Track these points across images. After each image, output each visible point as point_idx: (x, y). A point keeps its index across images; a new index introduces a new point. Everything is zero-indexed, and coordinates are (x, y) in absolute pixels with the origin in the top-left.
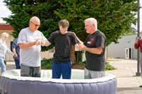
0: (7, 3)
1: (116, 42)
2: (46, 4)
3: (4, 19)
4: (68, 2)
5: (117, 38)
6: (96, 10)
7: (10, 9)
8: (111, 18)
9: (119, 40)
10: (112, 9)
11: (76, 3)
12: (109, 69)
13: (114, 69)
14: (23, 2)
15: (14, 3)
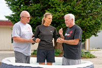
0: (9, 4)
1: (95, 35)
2: (39, 5)
3: (7, 17)
4: (56, 3)
5: (96, 32)
6: (79, 9)
7: (11, 9)
8: (92, 16)
9: (98, 34)
10: (93, 9)
11: (63, 4)
12: (91, 58)
13: (94, 57)
14: (21, 3)
15: (14, 4)
